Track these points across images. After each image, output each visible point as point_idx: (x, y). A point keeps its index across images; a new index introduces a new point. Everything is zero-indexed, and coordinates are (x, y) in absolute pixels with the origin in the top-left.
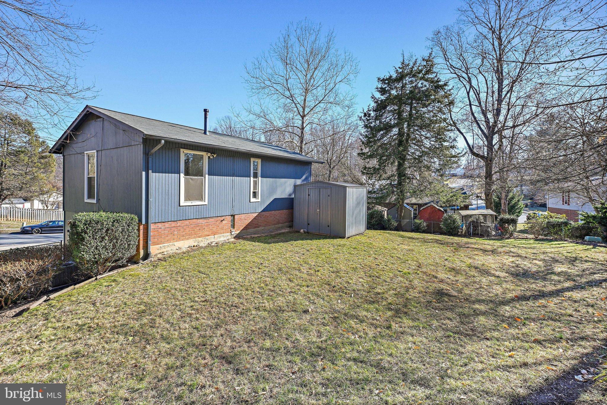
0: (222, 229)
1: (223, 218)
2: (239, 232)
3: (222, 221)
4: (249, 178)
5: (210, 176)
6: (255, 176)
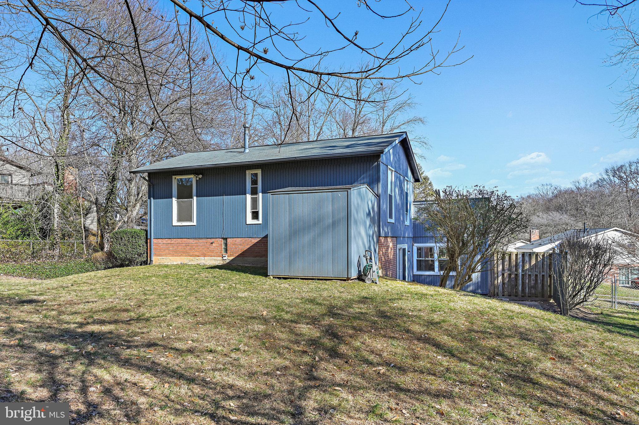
0: (212, 252)
1: (213, 240)
2: (233, 258)
3: (212, 243)
4: (244, 196)
5: (199, 198)
6: (254, 192)
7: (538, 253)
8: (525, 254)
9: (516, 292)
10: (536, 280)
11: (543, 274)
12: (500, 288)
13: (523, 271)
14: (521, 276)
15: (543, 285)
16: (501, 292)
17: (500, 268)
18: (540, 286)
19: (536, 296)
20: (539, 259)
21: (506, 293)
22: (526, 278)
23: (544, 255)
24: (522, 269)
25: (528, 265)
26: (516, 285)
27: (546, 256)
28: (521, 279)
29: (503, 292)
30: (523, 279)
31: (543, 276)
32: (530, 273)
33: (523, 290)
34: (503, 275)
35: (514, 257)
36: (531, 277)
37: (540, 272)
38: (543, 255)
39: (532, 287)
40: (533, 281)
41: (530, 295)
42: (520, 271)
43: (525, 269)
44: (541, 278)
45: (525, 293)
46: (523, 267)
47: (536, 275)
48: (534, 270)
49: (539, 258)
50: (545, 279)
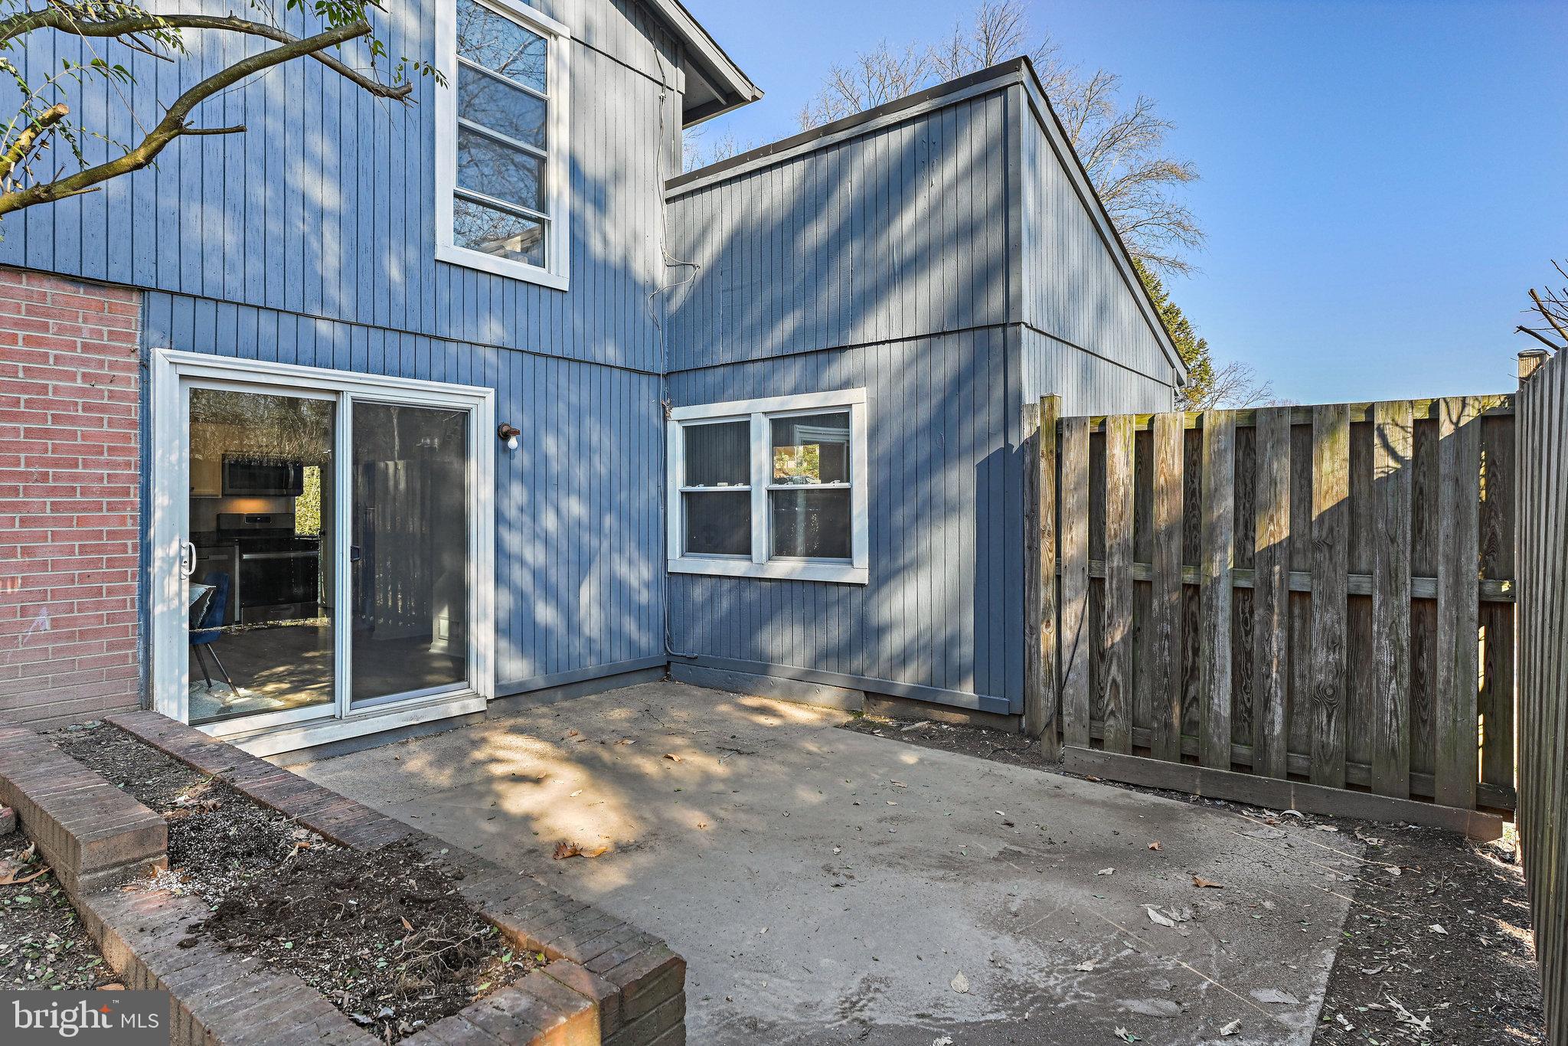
7: (1370, 410)
8: (1261, 420)
9: (1190, 726)
10: (1358, 641)
11: (1425, 589)
12: (1077, 689)
13: (1245, 560)
14: (1224, 600)
15: (1419, 684)
16: (1079, 710)
17: (1077, 536)
18: (1393, 692)
19: (1357, 776)
20: (1383, 462)
21: (1113, 727)
22: (1268, 624)
23: (1433, 422)
24: (1240, 549)
25: (1284, 519)
26: (1190, 673)
27: (1446, 429)
28: (1224, 627)
29: (1096, 716)
30: (1242, 623)
31: (1423, 607)
32: (1299, 582)
33: (1245, 716)
34: (1096, 586)
35: (1170, 462)
36: (1306, 618)
37: (1391, 576)
38: (1426, 428)
39: (1319, 698)
40: (1333, 645)
41: (1300, 762)
42: (1221, 563)
43: (1262, 542)
44: (1405, 634)
45: (1263, 747)
46: (1245, 527)
47: (1357, 601)
48: (1341, 548)
49: (1379, 452)
50: (1443, 639)
